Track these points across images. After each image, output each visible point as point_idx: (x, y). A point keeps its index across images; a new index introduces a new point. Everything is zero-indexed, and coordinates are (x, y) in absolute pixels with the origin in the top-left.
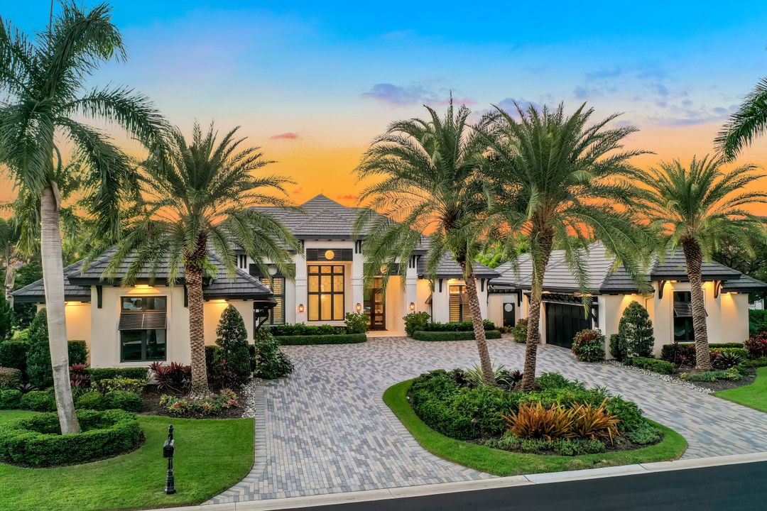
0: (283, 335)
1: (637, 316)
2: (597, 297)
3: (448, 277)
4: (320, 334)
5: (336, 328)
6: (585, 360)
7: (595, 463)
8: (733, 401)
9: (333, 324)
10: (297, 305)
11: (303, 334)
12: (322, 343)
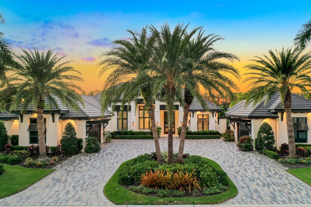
0: (123, 135)
1: (266, 129)
2: (251, 120)
3: (196, 111)
4: (139, 135)
5: (146, 132)
6: (242, 150)
7: (170, 202)
8: (293, 175)
9: (145, 131)
10: (132, 123)
11: (132, 135)
12: (138, 139)
